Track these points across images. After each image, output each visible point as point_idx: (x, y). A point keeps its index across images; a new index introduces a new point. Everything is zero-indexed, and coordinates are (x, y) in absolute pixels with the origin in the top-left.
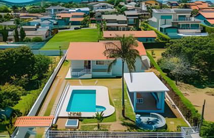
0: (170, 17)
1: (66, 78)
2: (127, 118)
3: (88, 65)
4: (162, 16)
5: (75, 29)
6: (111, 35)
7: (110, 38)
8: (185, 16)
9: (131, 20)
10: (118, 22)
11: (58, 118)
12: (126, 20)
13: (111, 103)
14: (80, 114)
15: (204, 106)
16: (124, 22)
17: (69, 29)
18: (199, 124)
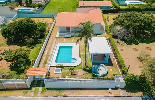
1: (56, 37)
2: (87, 67)
11: (50, 67)
13: (80, 56)
14: (62, 65)
15: (129, 68)
18: (125, 74)
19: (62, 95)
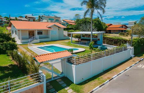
12: (28, 20)
19: (107, 80)
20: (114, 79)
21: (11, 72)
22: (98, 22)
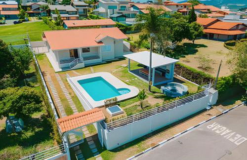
0: (116, 7)
3: (75, 53)
4: (109, 6)
5: (15, 23)
6: (74, 24)
7: (75, 27)
8: (125, 7)
9: (81, 10)
10: (68, 13)
12: (76, 10)
13: (128, 84)
14: (116, 99)
16: (75, 13)
17: (4, 23)
19: (149, 147)
20: (160, 146)
21: (41, 129)
22: (183, 27)
